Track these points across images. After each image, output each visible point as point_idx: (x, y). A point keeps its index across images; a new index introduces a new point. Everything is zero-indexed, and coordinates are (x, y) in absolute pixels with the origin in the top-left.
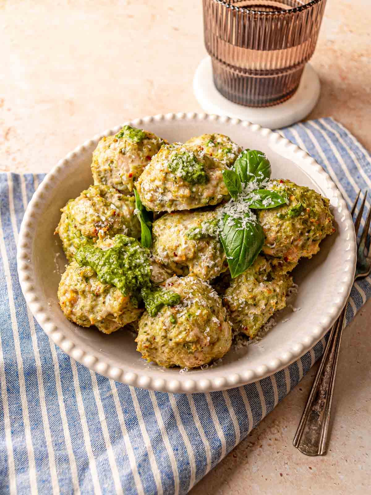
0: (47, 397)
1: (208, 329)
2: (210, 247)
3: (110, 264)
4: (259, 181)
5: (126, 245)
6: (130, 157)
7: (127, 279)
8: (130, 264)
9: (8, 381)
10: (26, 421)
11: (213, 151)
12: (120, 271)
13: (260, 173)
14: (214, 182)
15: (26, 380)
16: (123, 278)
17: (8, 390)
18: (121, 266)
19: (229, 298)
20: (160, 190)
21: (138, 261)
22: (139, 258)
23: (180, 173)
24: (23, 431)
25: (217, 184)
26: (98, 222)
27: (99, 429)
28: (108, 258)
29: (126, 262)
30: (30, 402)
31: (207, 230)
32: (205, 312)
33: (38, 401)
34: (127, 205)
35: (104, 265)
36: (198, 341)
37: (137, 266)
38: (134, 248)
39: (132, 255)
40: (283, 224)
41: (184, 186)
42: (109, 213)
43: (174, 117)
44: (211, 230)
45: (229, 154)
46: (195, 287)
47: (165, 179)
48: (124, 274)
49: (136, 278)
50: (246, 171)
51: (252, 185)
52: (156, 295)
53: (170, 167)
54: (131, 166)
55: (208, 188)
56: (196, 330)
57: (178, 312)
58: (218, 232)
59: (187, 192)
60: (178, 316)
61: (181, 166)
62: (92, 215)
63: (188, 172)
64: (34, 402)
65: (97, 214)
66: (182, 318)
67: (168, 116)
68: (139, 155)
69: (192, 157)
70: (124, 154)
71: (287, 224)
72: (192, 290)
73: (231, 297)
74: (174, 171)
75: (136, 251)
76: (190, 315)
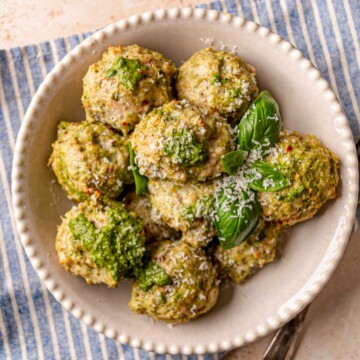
0: (54, 314)
1: (195, 307)
2: (203, 226)
3: (103, 251)
4: (264, 149)
5: (118, 224)
6: (124, 104)
7: (119, 264)
8: (122, 249)
9: (19, 304)
10: (38, 337)
11: (219, 92)
12: (113, 258)
13: (266, 140)
14: (213, 161)
15: (35, 302)
16: (115, 265)
17: (20, 311)
18: (114, 251)
19: (219, 257)
20: (155, 168)
21: (130, 243)
22: (131, 240)
23: (175, 159)
24: (36, 347)
25: (217, 163)
26: (91, 180)
27: (99, 350)
28: (101, 244)
29: (118, 246)
30: (39, 320)
31: (202, 212)
32: (193, 291)
33: (46, 319)
34: (122, 151)
35: (97, 250)
36: (184, 316)
37: (130, 249)
38: (127, 229)
39: (124, 237)
40: (281, 205)
41: (180, 170)
42: (102, 169)
43: (179, 15)
44: (205, 213)
45: (236, 100)
46: (185, 266)
47: (161, 161)
48: (117, 260)
49: (128, 263)
50: (251, 137)
51: (256, 154)
52: (148, 273)
53: (166, 150)
54: (126, 114)
55: (206, 169)
56: (183, 309)
57: (168, 292)
58: (212, 215)
59: (183, 176)
60: (167, 296)
61: (177, 152)
62: (84, 173)
63: (184, 159)
64: (43, 319)
65: (89, 172)
66: (171, 299)
67: (173, 13)
68: (134, 101)
69: (190, 140)
70: (117, 100)
71: (285, 206)
72: (182, 270)
73: (221, 256)
74: (170, 155)
75: (128, 232)
76: (178, 297)
